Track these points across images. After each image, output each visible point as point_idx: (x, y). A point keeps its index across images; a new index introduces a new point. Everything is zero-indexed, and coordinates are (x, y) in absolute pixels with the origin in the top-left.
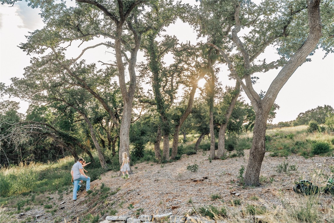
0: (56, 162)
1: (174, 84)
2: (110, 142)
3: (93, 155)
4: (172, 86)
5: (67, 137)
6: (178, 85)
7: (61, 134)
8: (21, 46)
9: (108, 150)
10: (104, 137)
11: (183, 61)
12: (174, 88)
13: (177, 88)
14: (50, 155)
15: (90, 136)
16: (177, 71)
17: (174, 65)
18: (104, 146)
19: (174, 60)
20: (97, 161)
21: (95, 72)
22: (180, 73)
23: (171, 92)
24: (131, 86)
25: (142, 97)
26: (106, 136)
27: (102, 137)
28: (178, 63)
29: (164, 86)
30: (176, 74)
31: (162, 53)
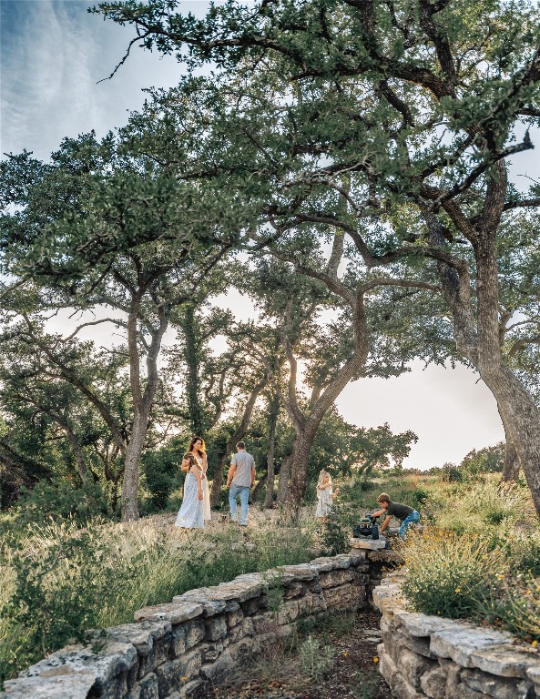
1: (224, 388)
2: (108, 478)
4: (221, 390)
5: (33, 465)
6: (231, 389)
7: (21, 459)
10: (99, 470)
11: (243, 349)
12: (225, 393)
13: (229, 394)
15: (74, 467)
16: (232, 366)
17: (227, 355)
19: (228, 346)
21: (92, 356)
22: (238, 368)
23: (219, 400)
24: (150, 388)
25: (170, 404)
26: (103, 468)
27: (95, 469)
28: (235, 352)
29: (207, 390)
30: (231, 370)
31: (205, 336)
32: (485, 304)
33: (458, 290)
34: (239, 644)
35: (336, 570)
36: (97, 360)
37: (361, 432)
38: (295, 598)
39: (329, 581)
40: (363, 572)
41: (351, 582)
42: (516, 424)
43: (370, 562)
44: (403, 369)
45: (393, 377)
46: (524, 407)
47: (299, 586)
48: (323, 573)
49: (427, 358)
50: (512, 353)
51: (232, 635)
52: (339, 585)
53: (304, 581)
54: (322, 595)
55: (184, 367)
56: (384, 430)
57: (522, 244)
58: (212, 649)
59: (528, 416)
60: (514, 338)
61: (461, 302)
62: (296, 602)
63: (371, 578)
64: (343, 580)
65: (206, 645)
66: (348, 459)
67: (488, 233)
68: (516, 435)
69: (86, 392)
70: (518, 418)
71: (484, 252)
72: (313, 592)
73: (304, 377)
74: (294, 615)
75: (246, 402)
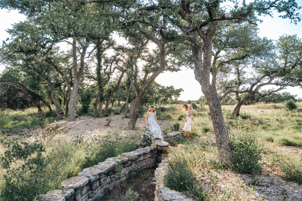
0: (23, 111)
1: (112, 69)
2: (65, 101)
3: (52, 108)
4: (110, 70)
5: (34, 94)
6: (114, 70)
7: (29, 92)
8: (7, 30)
9: (63, 105)
10: (61, 97)
11: (120, 54)
12: (112, 71)
13: (113, 72)
14: (19, 105)
15: (51, 96)
16: (115, 61)
17: (113, 57)
18: (60, 103)
19: (114, 53)
20: (55, 113)
21: (59, 53)
22: (117, 62)
23: (109, 74)
24: (81, 69)
25: (90, 74)
26: (63, 96)
27: (60, 97)
28: (117, 56)
29: (105, 70)
30: (115, 62)
31: (105, 49)
32: (206, 64)
33: (197, 54)
34: (104, 187)
35: (145, 154)
36: (61, 54)
37: (163, 87)
38: (128, 166)
39: (142, 158)
40: (155, 154)
41: (150, 158)
42: (213, 110)
43: (158, 150)
44: (179, 70)
45: (175, 72)
46: (216, 104)
47: (130, 162)
48: (139, 156)
49: (188, 67)
50: (218, 67)
51: (102, 185)
52: (145, 159)
53: (132, 160)
54: (139, 164)
55: (96, 60)
56: (172, 87)
57: (226, 26)
58: (92, 193)
59: (217, 108)
60: (220, 61)
61: (198, 59)
62: (128, 168)
63: (158, 155)
64: (147, 157)
65: (90, 192)
66: (158, 97)
67: (210, 37)
68: (212, 114)
69: (56, 67)
70: (214, 108)
71: (207, 44)
72: (135, 163)
73: (142, 69)
74: (127, 173)
75: (120, 76)
